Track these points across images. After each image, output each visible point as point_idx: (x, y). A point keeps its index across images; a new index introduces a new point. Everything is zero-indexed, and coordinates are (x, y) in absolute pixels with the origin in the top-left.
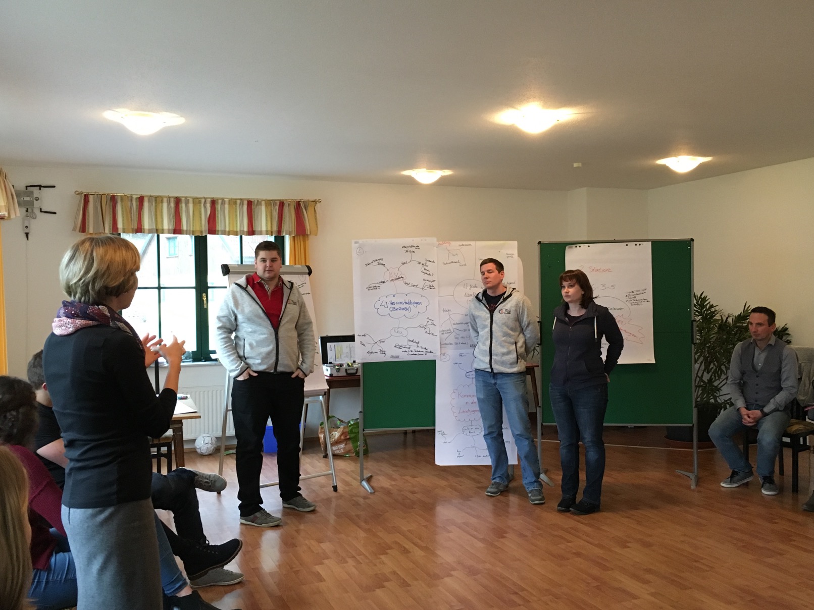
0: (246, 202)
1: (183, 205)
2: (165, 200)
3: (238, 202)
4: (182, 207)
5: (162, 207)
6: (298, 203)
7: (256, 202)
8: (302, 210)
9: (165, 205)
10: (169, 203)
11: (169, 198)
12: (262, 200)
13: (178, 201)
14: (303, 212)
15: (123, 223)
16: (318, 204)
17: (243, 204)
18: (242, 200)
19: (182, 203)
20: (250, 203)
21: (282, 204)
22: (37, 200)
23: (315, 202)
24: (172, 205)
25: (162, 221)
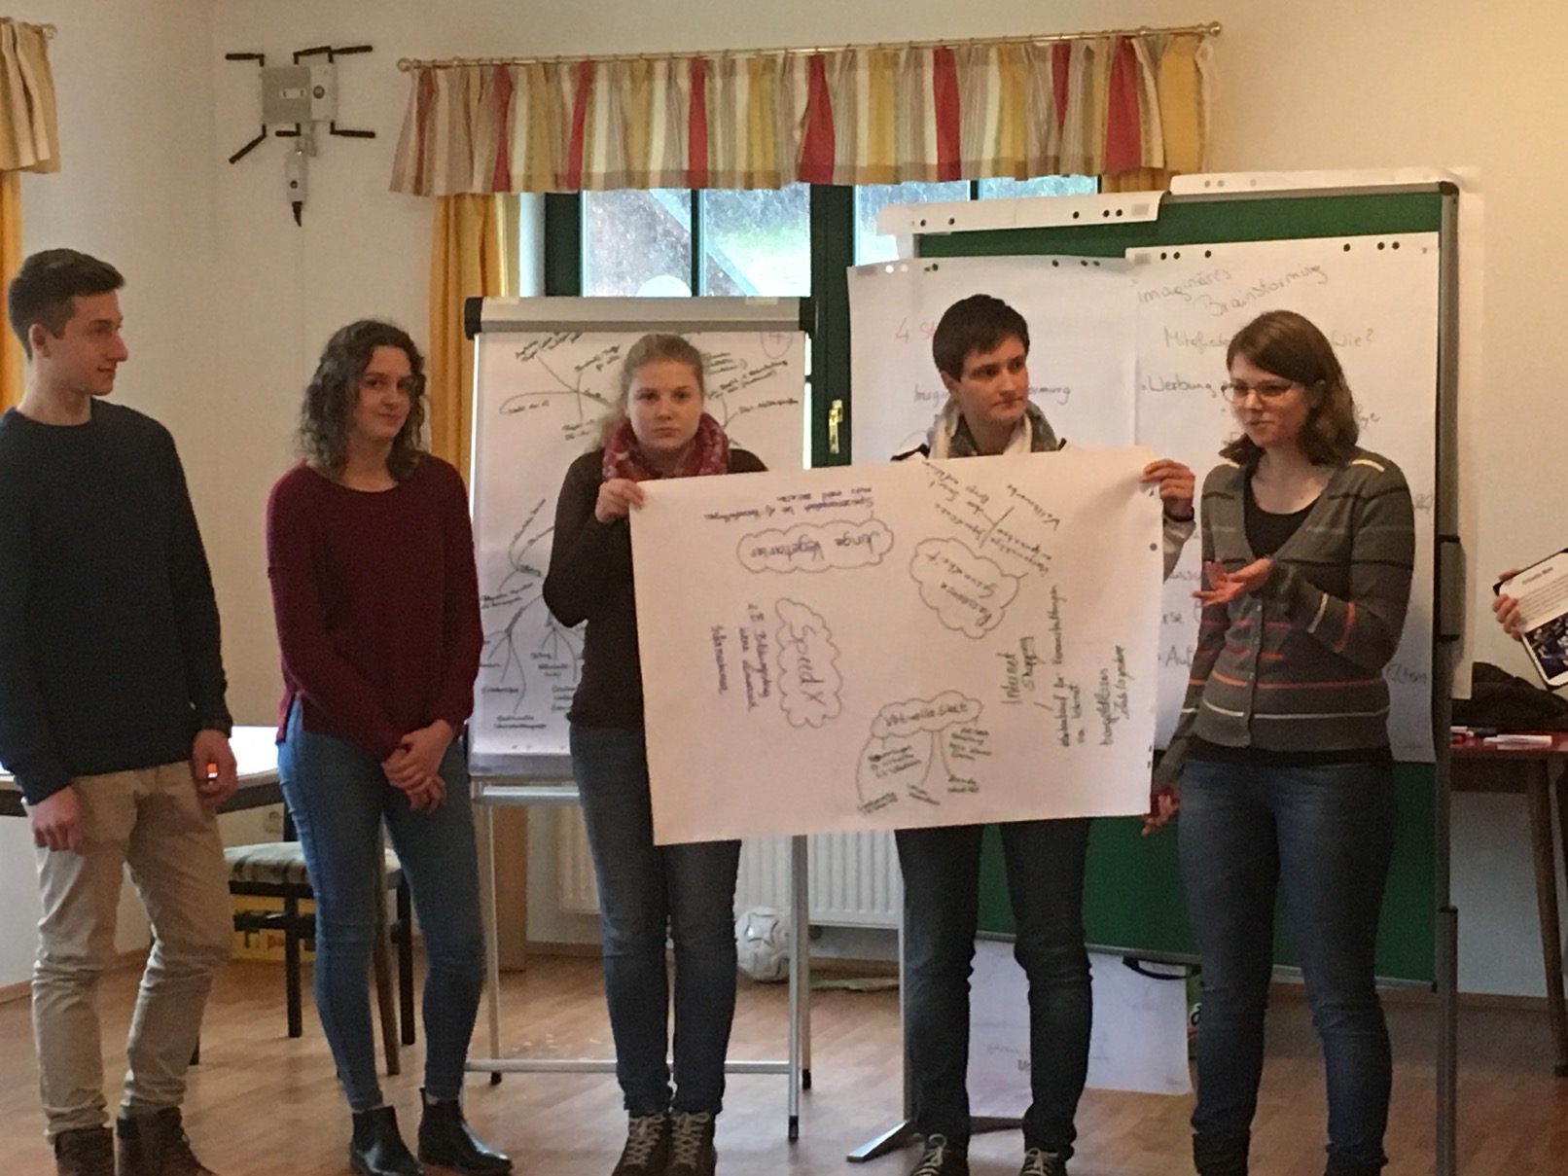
0: (929, 58)
1: (719, 82)
2: (660, 68)
3: (903, 55)
4: (712, 90)
5: (651, 93)
6: (1124, 45)
7: (964, 50)
8: (1142, 71)
9: (660, 86)
10: (671, 79)
11: (672, 59)
12: (988, 44)
13: (700, 69)
14: (1143, 79)
15: (530, 158)
16: (1207, 44)
17: (919, 64)
18: (915, 49)
19: (712, 78)
20: (945, 58)
21: (1062, 52)
22: (319, 96)
23: (1197, 35)
24: (684, 84)
25: (648, 144)
